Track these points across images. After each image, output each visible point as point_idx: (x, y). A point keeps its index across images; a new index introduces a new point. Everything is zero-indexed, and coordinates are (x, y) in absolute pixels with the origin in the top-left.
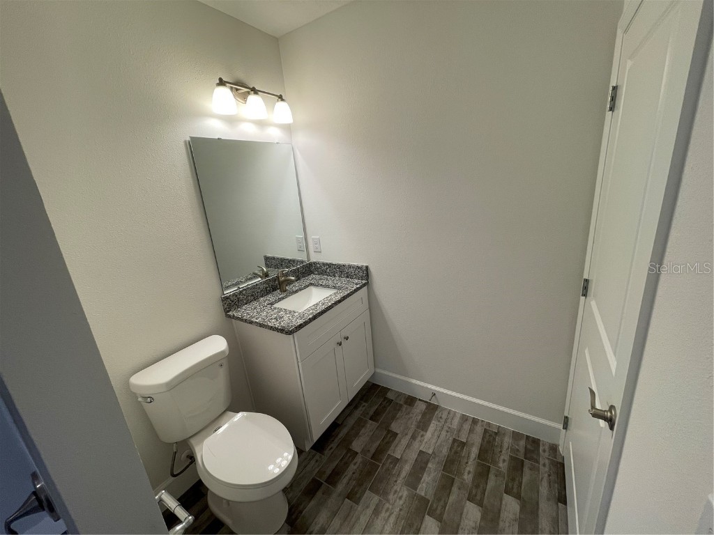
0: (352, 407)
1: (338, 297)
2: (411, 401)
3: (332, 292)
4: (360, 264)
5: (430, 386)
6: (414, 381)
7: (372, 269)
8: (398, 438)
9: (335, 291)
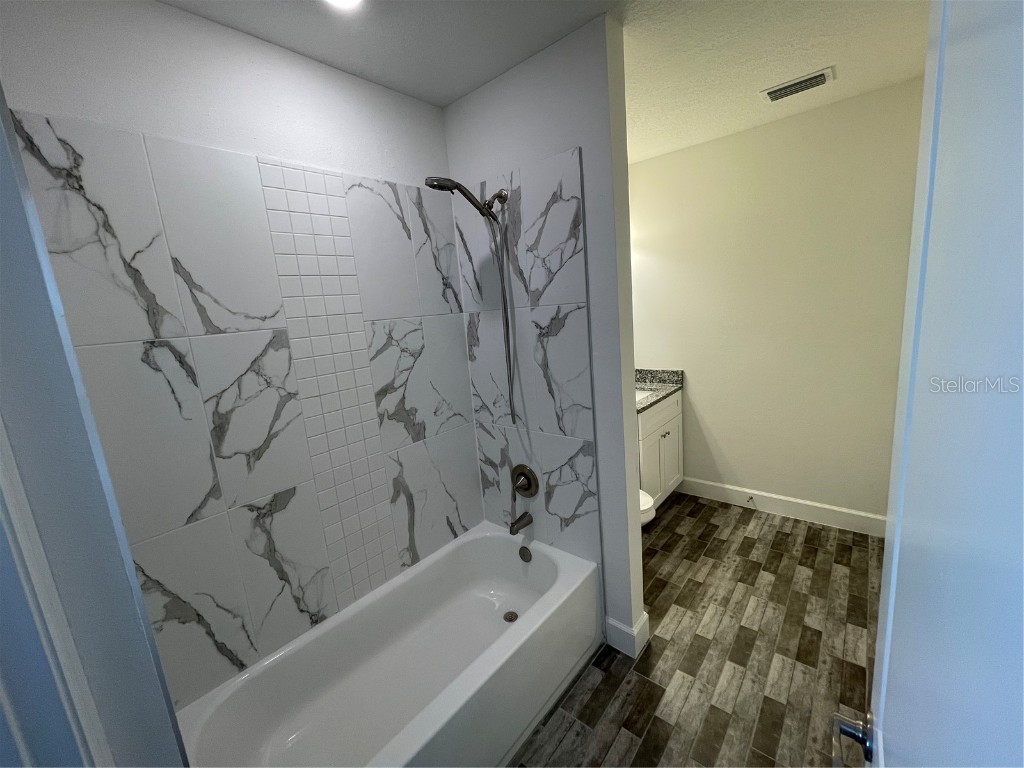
0: (666, 507)
1: (655, 399)
2: (726, 506)
3: (648, 393)
4: (675, 369)
5: (747, 490)
6: (728, 486)
7: (688, 374)
8: (719, 529)
9: (652, 392)
